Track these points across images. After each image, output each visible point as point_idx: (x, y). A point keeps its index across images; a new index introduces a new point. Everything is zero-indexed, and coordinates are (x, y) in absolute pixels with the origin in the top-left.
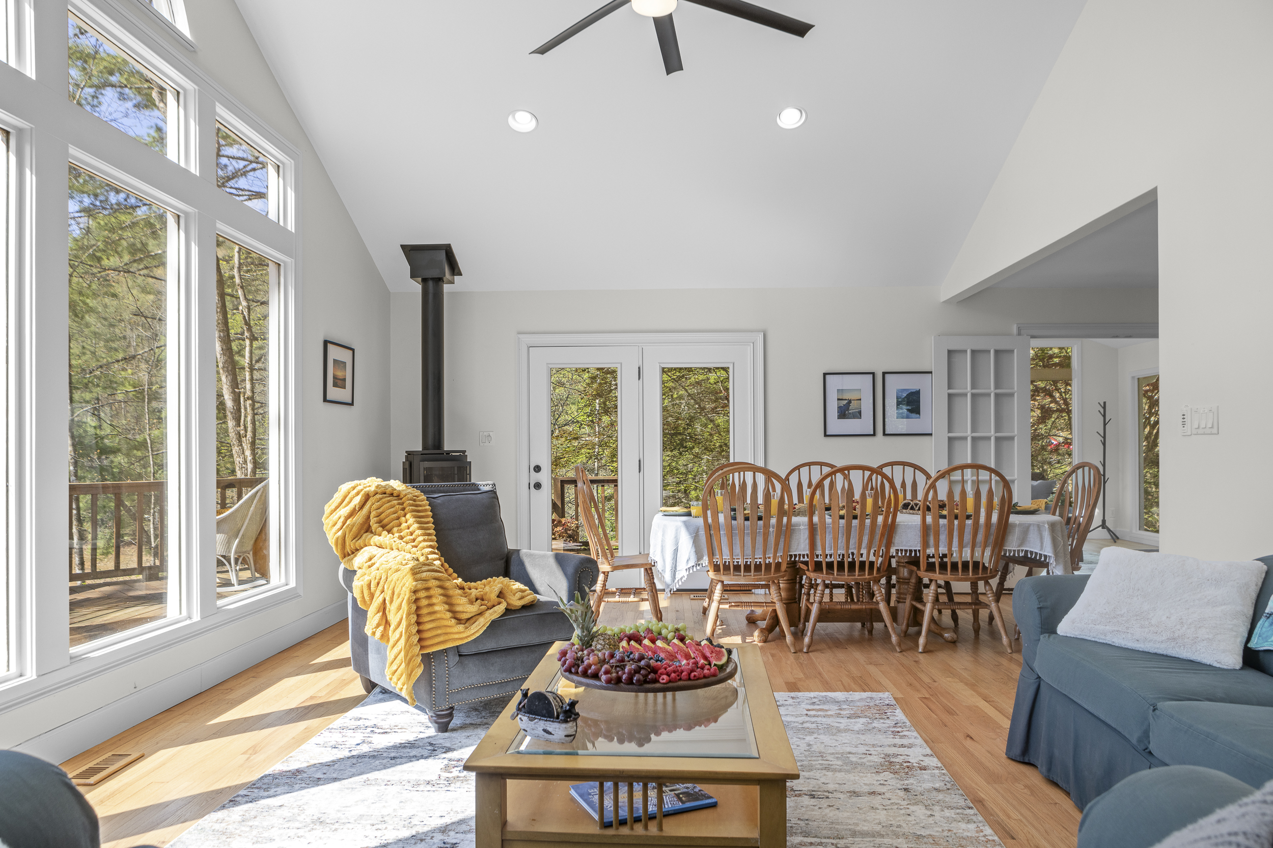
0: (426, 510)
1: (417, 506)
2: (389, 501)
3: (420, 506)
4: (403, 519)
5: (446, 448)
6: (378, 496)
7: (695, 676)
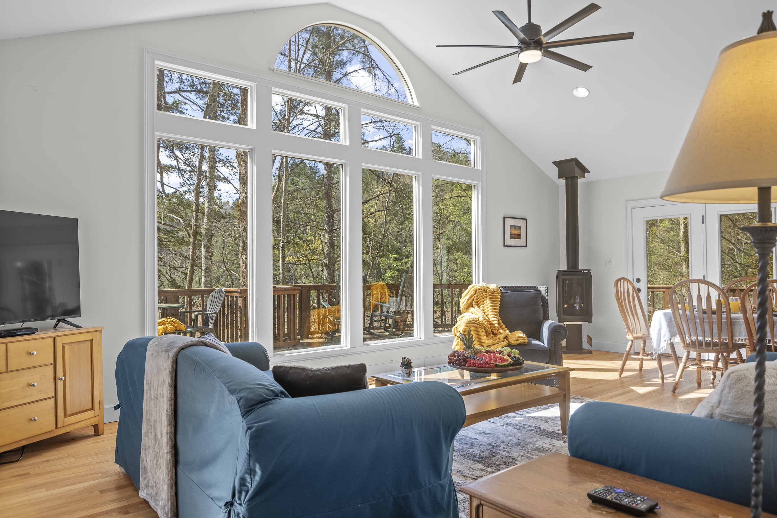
0: (497, 298)
1: (493, 296)
2: (482, 293)
3: (495, 296)
4: (485, 301)
5: (581, 268)
6: (479, 291)
7: (480, 366)
